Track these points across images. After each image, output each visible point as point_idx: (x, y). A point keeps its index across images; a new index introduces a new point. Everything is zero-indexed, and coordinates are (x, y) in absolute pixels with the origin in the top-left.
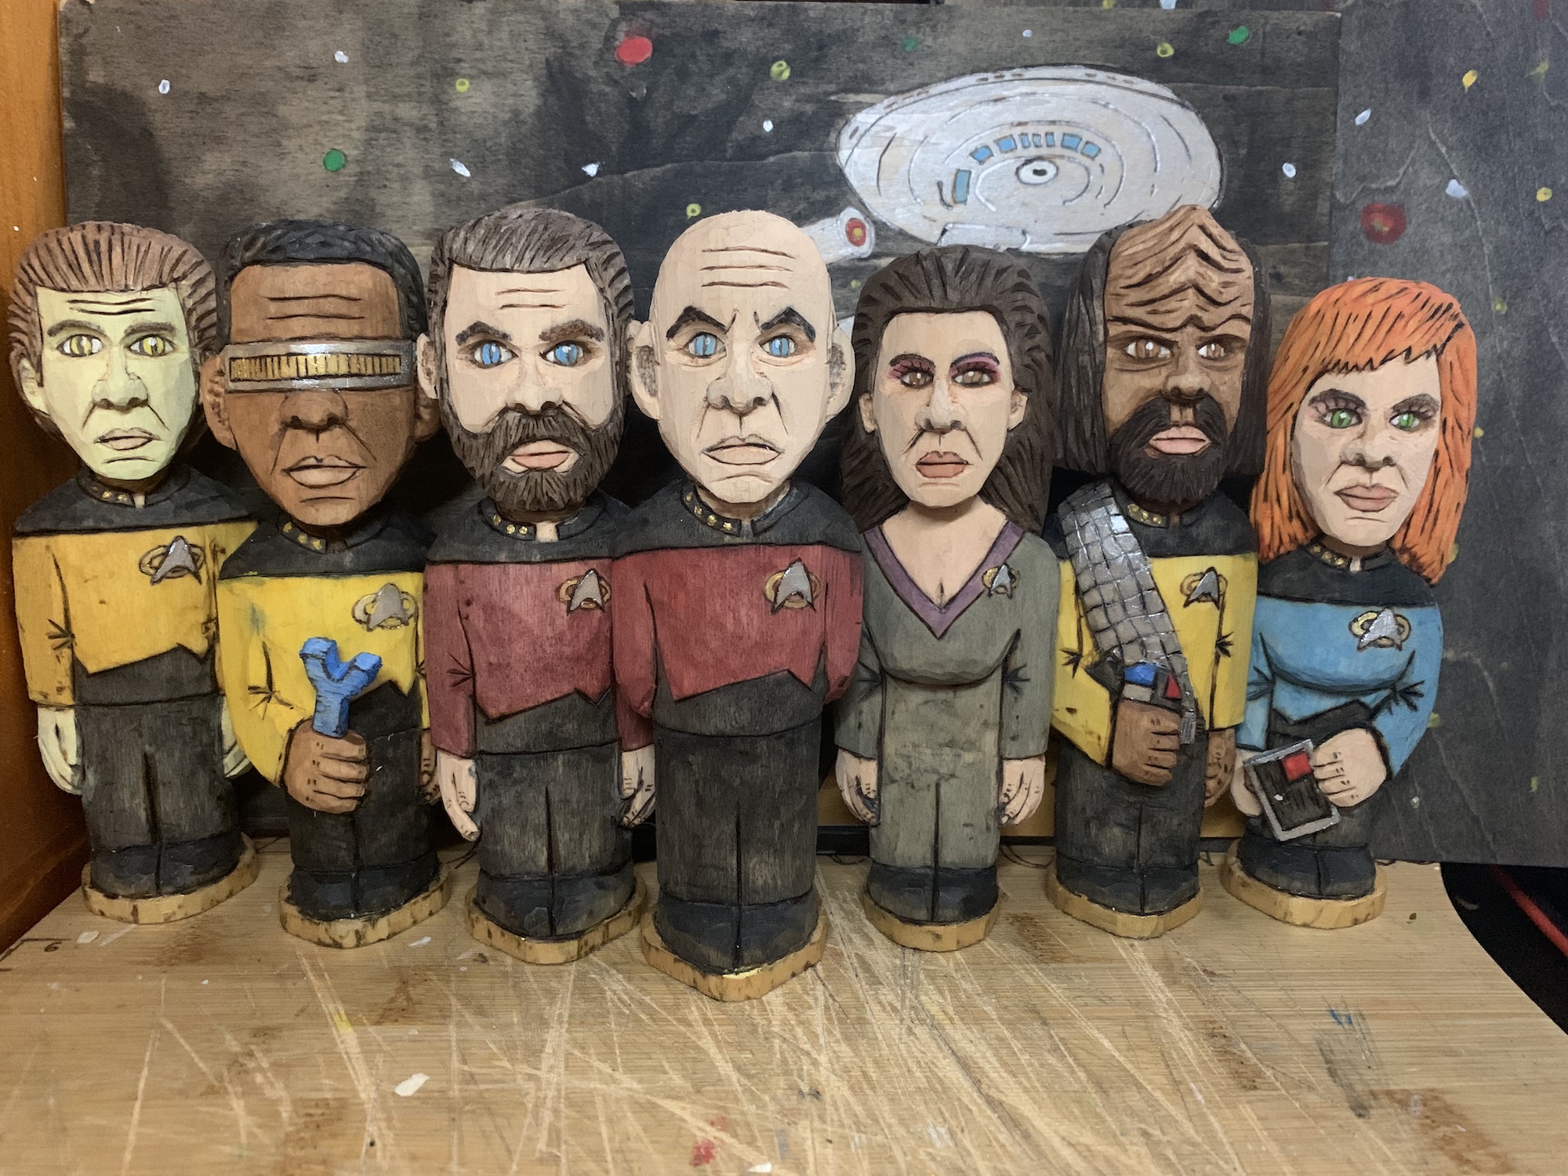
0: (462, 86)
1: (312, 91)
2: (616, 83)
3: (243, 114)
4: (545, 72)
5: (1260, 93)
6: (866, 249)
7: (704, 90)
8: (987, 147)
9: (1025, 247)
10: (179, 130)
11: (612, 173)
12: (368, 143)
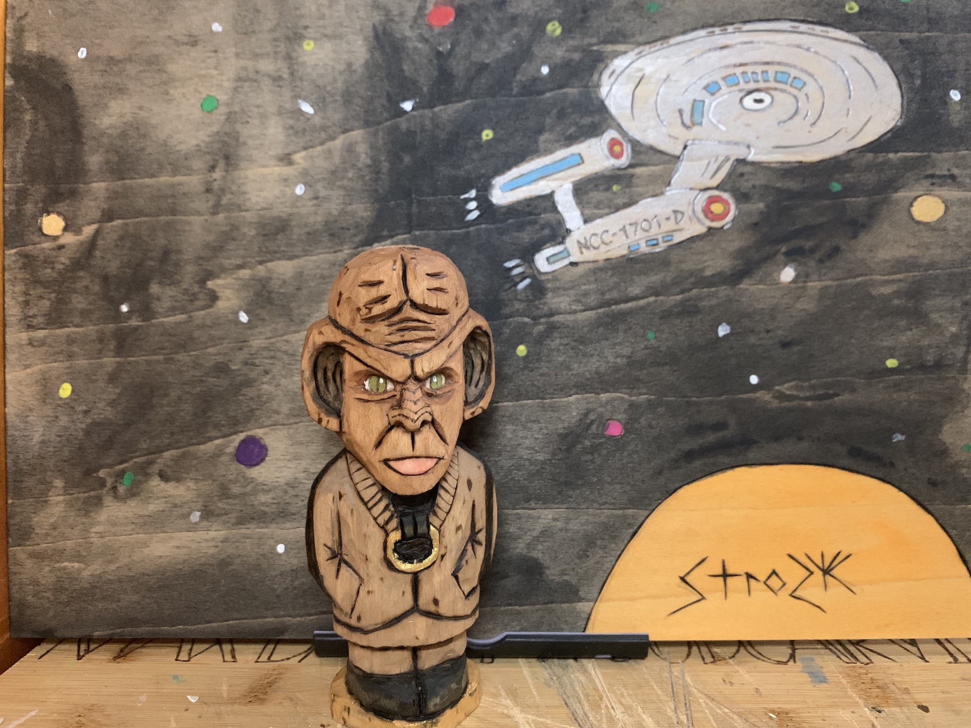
0: (308, 46)
1: (194, 53)
2: (426, 41)
3: (141, 71)
4: (372, 34)
5: (928, 38)
6: (624, 161)
7: (494, 44)
8: (716, 83)
9: (751, 157)
10: (92, 84)
11: (424, 108)
12: (236, 90)
